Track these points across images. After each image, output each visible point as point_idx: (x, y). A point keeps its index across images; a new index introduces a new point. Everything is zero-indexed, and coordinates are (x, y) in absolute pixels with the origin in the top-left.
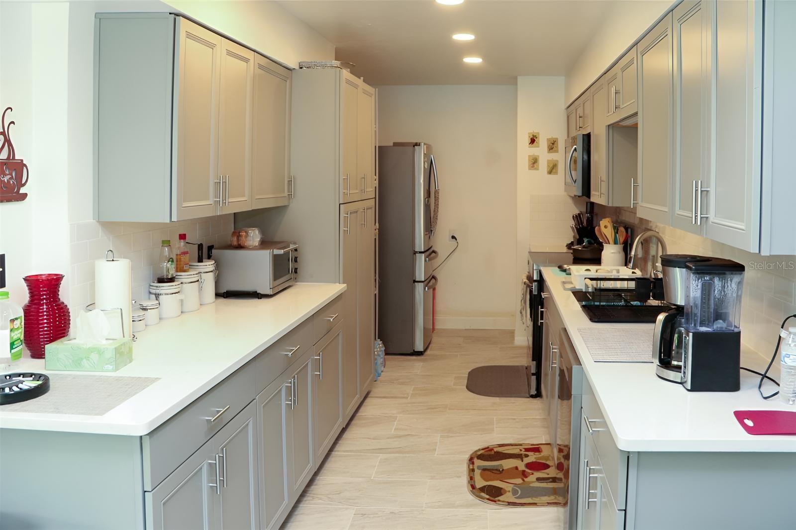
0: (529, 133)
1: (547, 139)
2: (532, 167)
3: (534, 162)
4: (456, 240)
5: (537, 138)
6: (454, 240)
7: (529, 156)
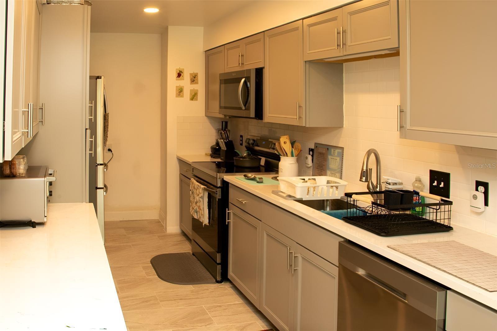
0: (176, 69)
1: (190, 73)
2: (179, 95)
3: (180, 91)
4: (112, 152)
5: (182, 73)
6: (110, 152)
7: (176, 87)
